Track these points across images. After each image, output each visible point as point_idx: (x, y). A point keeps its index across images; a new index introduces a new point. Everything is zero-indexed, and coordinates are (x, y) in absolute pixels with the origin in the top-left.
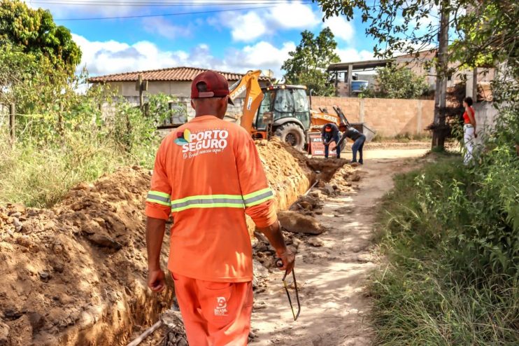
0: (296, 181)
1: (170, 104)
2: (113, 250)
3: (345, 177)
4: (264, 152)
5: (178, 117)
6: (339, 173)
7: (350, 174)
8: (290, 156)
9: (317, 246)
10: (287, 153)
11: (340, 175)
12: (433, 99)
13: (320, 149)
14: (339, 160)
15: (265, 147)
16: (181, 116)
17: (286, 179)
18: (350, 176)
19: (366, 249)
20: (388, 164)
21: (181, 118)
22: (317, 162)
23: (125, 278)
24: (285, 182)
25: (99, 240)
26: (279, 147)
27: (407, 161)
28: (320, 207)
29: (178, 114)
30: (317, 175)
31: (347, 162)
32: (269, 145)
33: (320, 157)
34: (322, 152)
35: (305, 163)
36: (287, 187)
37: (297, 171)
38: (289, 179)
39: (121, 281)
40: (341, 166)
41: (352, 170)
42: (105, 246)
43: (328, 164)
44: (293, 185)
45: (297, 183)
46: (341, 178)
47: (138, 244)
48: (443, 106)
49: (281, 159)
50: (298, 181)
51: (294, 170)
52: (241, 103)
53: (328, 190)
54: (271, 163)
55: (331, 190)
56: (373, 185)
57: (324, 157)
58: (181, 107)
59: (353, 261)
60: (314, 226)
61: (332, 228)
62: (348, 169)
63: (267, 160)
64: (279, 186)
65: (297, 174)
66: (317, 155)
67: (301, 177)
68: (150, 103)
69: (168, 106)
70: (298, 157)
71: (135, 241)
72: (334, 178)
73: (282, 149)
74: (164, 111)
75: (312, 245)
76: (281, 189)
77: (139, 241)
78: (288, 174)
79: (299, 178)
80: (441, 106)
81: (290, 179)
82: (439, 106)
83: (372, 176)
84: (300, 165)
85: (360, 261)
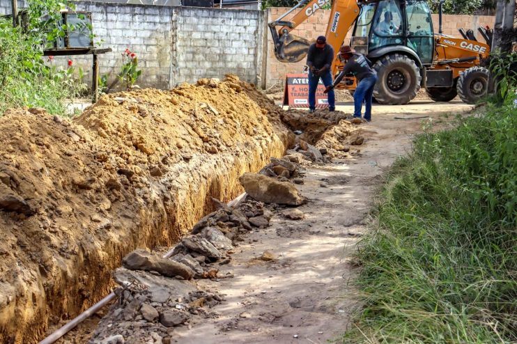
0: (264, 143)
1: (64, 15)
2: (22, 216)
3: (341, 138)
4: (214, 98)
5: (78, 37)
6: (332, 132)
7: (348, 133)
8: (256, 105)
9: (294, 219)
10: (249, 101)
11: (332, 135)
12: (492, 14)
13: (302, 96)
14: (332, 114)
15: (216, 90)
16: (82, 35)
17: (248, 140)
18: (349, 137)
19: (361, 222)
20: (411, 121)
21: (81, 38)
22: (297, 116)
23: (39, 253)
24: (247, 144)
25: (6, 201)
26: (238, 91)
27: (443, 118)
28: (302, 175)
29: (78, 32)
30: (297, 137)
31: (345, 117)
32: (221, 86)
33: (303, 109)
34: (305, 101)
35: (278, 117)
36: (250, 152)
37: (265, 129)
38: (253, 140)
39: (34, 257)
40: (336, 123)
41: (352, 129)
42: (12, 211)
43: (315, 120)
44: (260, 150)
45: (265, 147)
46: (334, 140)
47: (52, 212)
48: (509, 27)
49: (242, 109)
50: (267, 144)
51: (261, 126)
52: (171, 15)
53: (313, 155)
54: (226, 115)
55: (318, 155)
56: (383, 150)
57: (308, 109)
58: (82, 21)
59: (342, 235)
60: (292, 194)
61: (316, 200)
62: (345, 126)
63: (219, 110)
64: (238, 149)
65: (265, 134)
66: (298, 106)
67: (272, 138)
68: (30, 12)
69: (61, 18)
70: (267, 106)
71: (47, 208)
72: (323, 138)
73: (242, 94)
74: (54, 27)
75: (288, 217)
76: (242, 154)
77: (52, 209)
78: (252, 132)
79: (269, 139)
80: (505, 27)
81: (255, 141)
82: (502, 26)
83: (383, 138)
84: (270, 120)
85: (351, 235)
